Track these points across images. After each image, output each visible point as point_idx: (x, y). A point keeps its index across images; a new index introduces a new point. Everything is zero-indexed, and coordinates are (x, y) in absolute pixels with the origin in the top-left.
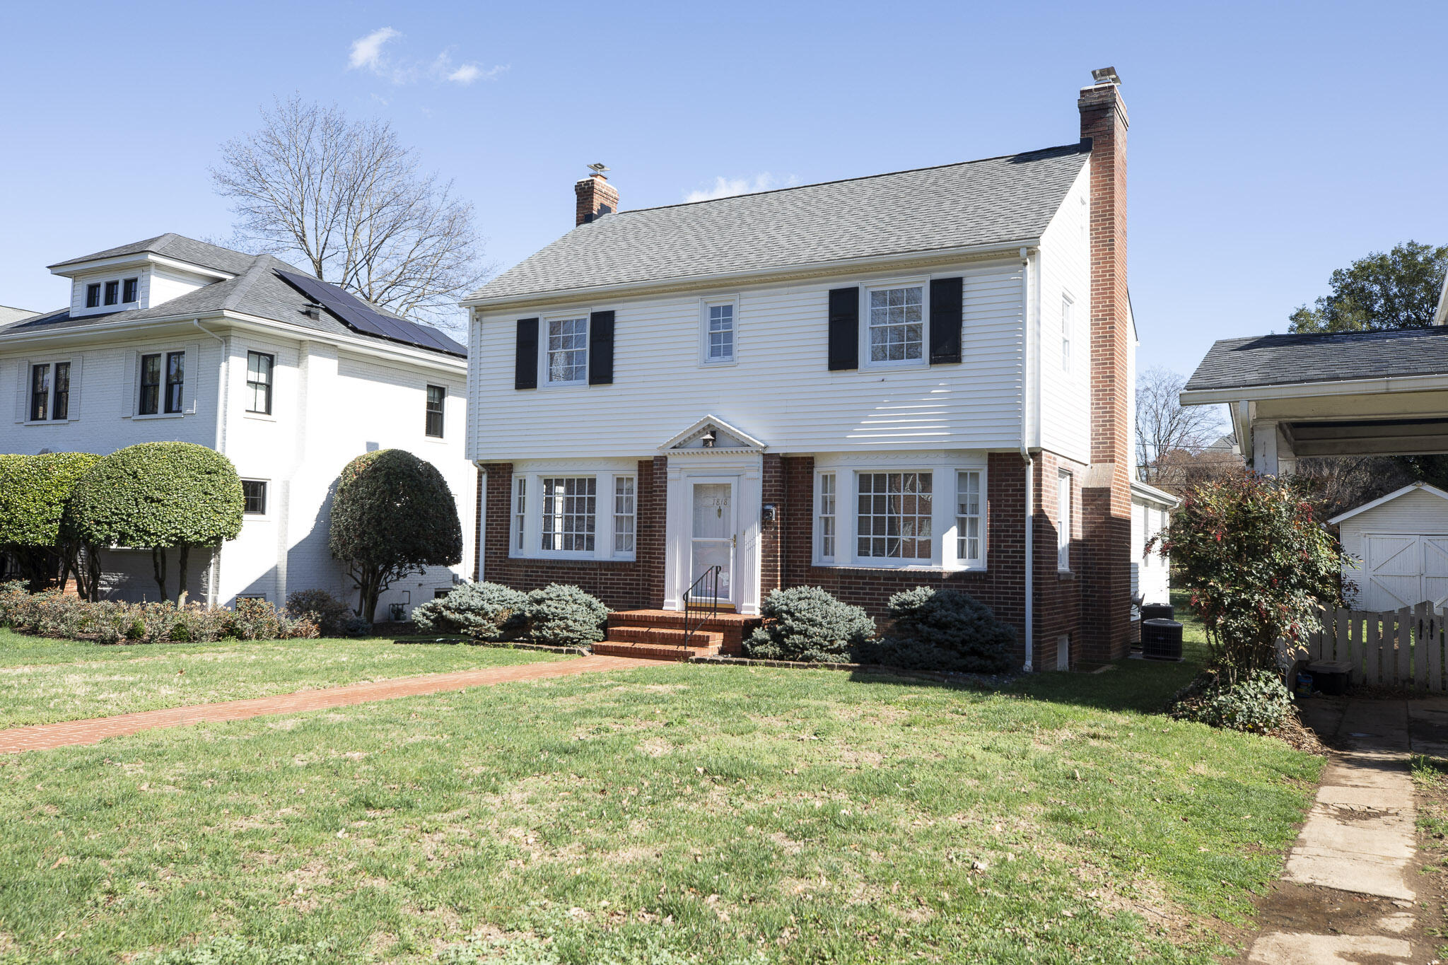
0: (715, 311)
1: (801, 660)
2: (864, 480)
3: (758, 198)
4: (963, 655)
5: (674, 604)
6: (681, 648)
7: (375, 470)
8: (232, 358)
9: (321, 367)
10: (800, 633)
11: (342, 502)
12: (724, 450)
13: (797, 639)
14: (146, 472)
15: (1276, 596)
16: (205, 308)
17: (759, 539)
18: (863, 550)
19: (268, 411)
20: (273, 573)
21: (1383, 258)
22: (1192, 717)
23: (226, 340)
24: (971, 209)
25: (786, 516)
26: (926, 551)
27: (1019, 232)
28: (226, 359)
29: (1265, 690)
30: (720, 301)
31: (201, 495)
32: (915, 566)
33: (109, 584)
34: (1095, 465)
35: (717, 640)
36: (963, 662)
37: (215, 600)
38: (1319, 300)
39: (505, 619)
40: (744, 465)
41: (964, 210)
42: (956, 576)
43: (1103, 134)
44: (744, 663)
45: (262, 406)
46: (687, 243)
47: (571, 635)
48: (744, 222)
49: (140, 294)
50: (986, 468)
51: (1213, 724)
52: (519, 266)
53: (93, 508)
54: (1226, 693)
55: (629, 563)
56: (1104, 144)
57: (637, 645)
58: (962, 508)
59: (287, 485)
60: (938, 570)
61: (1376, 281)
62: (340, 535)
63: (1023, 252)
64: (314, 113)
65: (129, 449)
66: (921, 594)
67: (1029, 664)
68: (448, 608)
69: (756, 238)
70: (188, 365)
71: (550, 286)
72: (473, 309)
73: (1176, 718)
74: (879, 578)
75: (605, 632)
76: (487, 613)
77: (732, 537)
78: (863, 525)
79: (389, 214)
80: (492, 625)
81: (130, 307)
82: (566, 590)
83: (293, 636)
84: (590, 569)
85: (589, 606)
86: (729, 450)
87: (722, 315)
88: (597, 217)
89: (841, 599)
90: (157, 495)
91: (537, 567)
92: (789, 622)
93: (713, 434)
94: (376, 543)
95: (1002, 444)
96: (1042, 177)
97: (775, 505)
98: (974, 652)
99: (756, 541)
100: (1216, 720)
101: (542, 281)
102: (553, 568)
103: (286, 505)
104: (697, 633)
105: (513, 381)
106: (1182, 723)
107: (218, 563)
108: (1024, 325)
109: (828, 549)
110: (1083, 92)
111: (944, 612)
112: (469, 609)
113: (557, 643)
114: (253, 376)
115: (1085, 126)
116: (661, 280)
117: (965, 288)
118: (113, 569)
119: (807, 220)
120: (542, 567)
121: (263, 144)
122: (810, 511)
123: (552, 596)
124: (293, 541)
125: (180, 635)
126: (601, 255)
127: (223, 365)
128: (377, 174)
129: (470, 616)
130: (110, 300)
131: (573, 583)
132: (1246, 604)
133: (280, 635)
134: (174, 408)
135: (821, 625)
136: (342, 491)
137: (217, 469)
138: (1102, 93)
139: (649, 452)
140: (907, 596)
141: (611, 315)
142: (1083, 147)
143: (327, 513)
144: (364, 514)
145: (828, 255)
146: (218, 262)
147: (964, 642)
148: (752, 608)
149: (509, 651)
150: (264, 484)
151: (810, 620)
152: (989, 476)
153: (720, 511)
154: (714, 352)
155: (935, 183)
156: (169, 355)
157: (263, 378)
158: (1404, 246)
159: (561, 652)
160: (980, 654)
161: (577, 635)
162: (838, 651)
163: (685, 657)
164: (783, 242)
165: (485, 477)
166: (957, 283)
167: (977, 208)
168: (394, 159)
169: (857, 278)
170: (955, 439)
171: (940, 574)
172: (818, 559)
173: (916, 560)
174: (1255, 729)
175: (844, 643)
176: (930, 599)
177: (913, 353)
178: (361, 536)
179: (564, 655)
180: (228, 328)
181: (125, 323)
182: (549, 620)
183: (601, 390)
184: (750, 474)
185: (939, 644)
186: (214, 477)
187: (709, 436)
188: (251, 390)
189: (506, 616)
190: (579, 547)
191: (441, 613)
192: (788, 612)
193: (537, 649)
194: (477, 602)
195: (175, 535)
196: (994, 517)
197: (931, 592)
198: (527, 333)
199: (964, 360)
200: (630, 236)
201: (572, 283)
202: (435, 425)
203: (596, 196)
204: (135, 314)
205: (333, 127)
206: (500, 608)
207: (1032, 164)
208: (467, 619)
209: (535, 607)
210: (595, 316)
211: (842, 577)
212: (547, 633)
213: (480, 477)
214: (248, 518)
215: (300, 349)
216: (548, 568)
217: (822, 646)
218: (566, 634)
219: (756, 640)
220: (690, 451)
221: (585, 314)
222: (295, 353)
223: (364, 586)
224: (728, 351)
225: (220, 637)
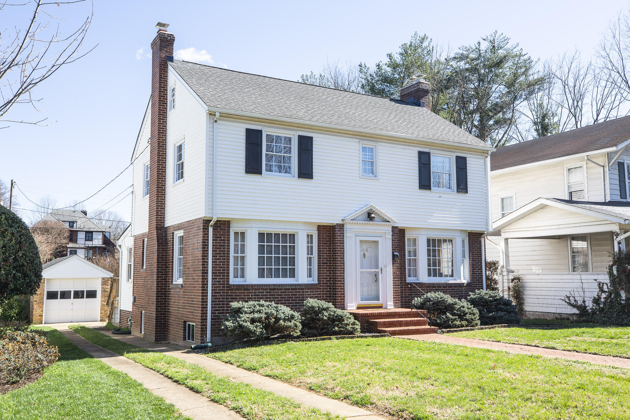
0: (364, 149)
2: (428, 242)
12: (376, 223)
17: (391, 269)
18: (429, 274)
30: (368, 144)
40: (385, 231)
50: (468, 238)
60: (460, 282)
77: (380, 269)
84: (299, 289)
87: (368, 152)
91: (263, 289)
95: (476, 228)
102: (274, 289)
105: (244, 168)
109: (411, 274)
117: (467, 162)
120: (267, 289)
122: (404, 256)
141: (310, 138)
148: (391, 306)
152: (469, 242)
153: (364, 255)
166: (464, 159)
170: (464, 225)
177: (450, 187)
184: (387, 237)
190: (285, 276)
198: (254, 138)
199: (468, 192)
216: (270, 289)
221: (294, 135)
224: (373, 172)
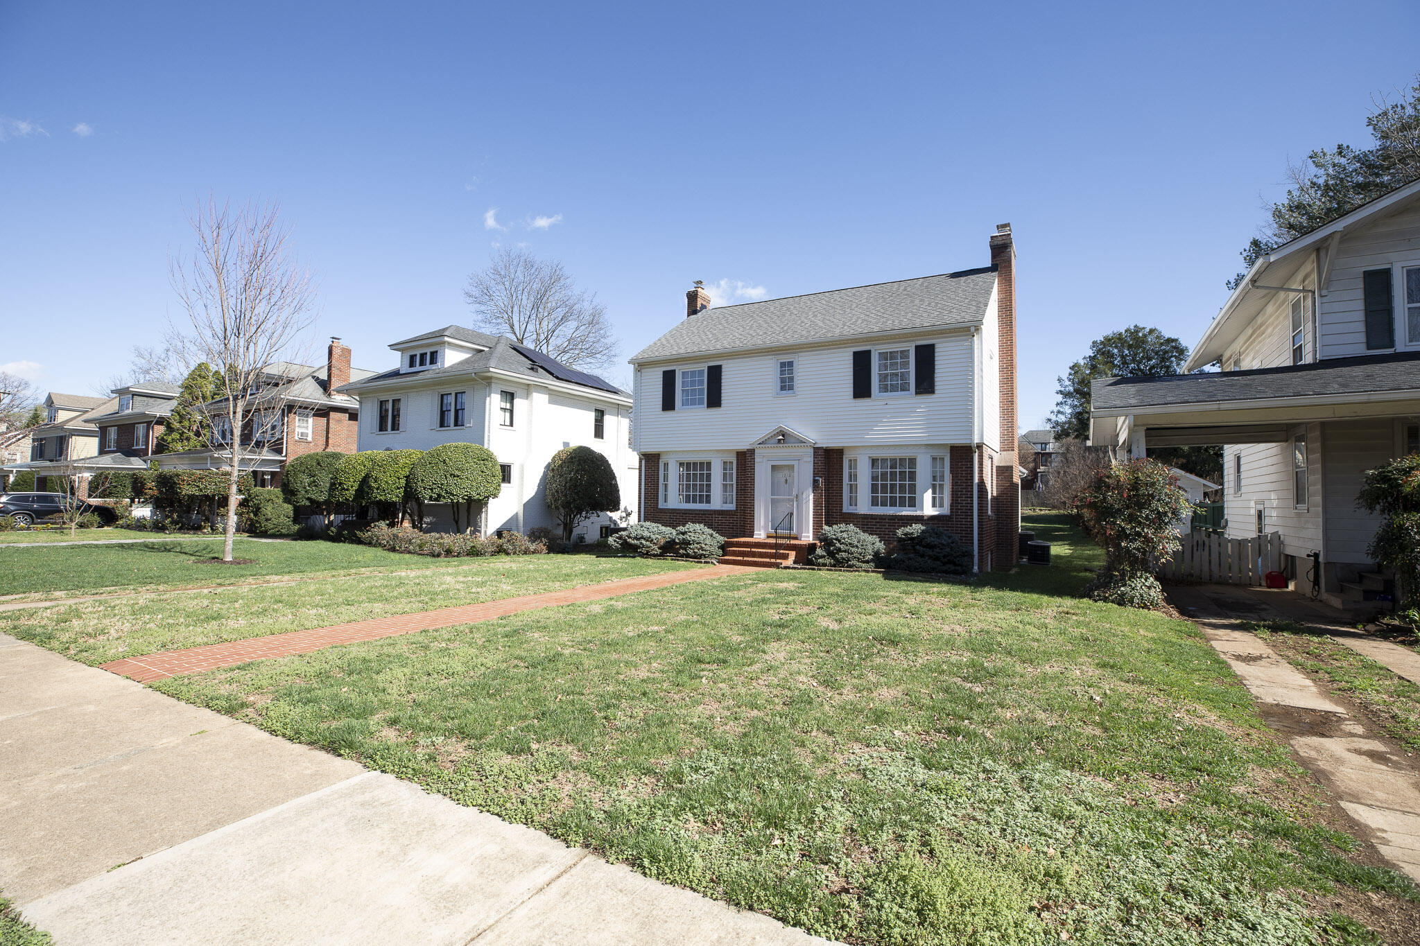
0: (783, 365)
1: (847, 567)
2: (874, 462)
3: (797, 299)
4: (944, 564)
5: (760, 535)
6: (773, 560)
7: (572, 458)
8: (492, 395)
9: (540, 399)
10: (845, 551)
11: (553, 476)
12: (790, 445)
13: (844, 555)
14: (450, 459)
15: (1156, 530)
16: (478, 366)
17: (811, 497)
18: (874, 502)
19: (511, 425)
20: (515, 518)
21: (1120, 334)
22: (1105, 600)
23: (489, 384)
24: (933, 304)
25: (828, 482)
26: (912, 503)
27: (968, 318)
28: (489, 396)
29: (1146, 584)
30: (786, 358)
31: (480, 473)
32: (907, 512)
33: (427, 524)
34: (1002, 453)
35: (792, 555)
36: (944, 568)
37: (485, 532)
38: (1084, 358)
39: (662, 544)
40: (802, 454)
41: (929, 304)
42: (932, 518)
43: (1005, 261)
44: (814, 569)
45: (508, 423)
46: (760, 326)
47: (704, 552)
48: (792, 313)
49: (439, 359)
50: (949, 455)
51: (1119, 604)
52: (659, 340)
53: (422, 480)
54: (1124, 585)
55: (732, 511)
56: (1005, 267)
57: (745, 559)
58: (934, 478)
59: (522, 467)
60: (921, 514)
61: (1116, 347)
62: (553, 495)
63: (973, 329)
64: (519, 257)
65: (439, 446)
66: (916, 529)
67: (976, 568)
68: (629, 537)
69: (803, 322)
70: (466, 399)
71: (682, 351)
72: (637, 365)
73: (1096, 601)
74: (885, 519)
75: (723, 551)
76: (652, 540)
77: (795, 495)
78: (874, 489)
79: (560, 312)
80: (656, 547)
81: (434, 367)
82: (699, 527)
83: (533, 553)
84: (709, 514)
85: (711, 535)
86: (793, 445)
87: (787, 367)
88: (700, 311)
89: (864, 531)
90: (457, 473)
91: (677, 513)
92: (838, 545)
93: (783, 436)
94: (574, 500)
95: (959, 440)
96: (972, 285)
97: (821, 477)
98: (950, 562)
99: (810, 498)
100: (1121, 601)
101: (676, 348)
102: (688, 514)
103: (522, 478)
104: (781, 551)
105: (661, 406)
106: (1100, 603)
107: (487, 511)
108: (973, 371)
109: (853, 501)
110: (992, 237)
111: (932, 539)
112: (642, 537)
113: (697, 557)
114: (503, 405)
115: (994, 257)
116: (750, 347)
117: (936, 350)
118: (428, 515)
119: (831, 311)
120: (682, 513)
121: (491, 275)
122: (841, 480)
123: (691, 530)
124: (526, 498)
125: (474, 553)
126: (708, 333)
127: (488, 399)
128: (553, 290)
129: (643, 542)
130: (422, 363)
131: (700, 523)
132: (1139, 534)
133: (526, 552)
134: (460, 423)
135: (857, 546)
136: (553, 470)
137: (487, 458)
138: (1004, 237)
139: (744, 446)
140: (908, 529)
141: (719, 367)
142: (993, 269)
143: (544, 483)
144: (566, 483)
145: (852, 332)
146: (480, 341)
147: (944, 556)
148: (808, 537)
149: (668, 562)
150: (510, 466)
151: (850, 544)
152: (951, 459)
153: (786, 480)
154: (783, 388)
155: (905, 290)
156: (456, 394)
157: (508, 406)
158: (1132, 327)
159: (701, 562)
160: (955, 564)
161: (708, 553)
162: (867, 562)
163: (777, 566)
164: (820, 324)
165: (643, 462)
166: (931, 347)
167: (937, 304)
168: (562, 282)
169: (870, 345)
170: (931, 438)
171: (923, 516)
172: (846, 508)
173: (907, 508)
174: (1145, 607)
175: (871, 557)
176: (923, 531)
177: (904, 388)
178: (566, 496)
179: (702, 565)
180: (491, 378)
181: (433, 376)
182: (690, 544)
183: (714, 411)
184: (805, 459)
185: (930, 557)
186: (486, 463)
187: (781, 437)
188: (502, 413)
189: (662, 542)
190: (702, 502)
191: (625, 540)
192: (837, 539)
193: (686, 561)
194: (646, 534)
195: (467, 495)
196: (954, 484)
197: (923, 528)
198: (669, 378)
199: (936, 392)
200: (723, 321)
201: (695, 349)
202: (599, 432)
203: (699, 299)
204: (437, 371)
205: (529, 265)
206: (659, 537)
207: (963, 279)
208: (641, 543)
209: (681, 537)
210: (709, 368)
211: (863, 518)
212: (690, 552)
213: (640, 462)
214: (503, 485)
215: (528, 389)
216: (685, 514)
217: (859, 559)
218: (701, 552)
219: (818, 555)
220: (769, 446)
221: (703, 367)
222: (525, 391)
223: (565, 525)
224: (791, 388)
225: (494, 554)
